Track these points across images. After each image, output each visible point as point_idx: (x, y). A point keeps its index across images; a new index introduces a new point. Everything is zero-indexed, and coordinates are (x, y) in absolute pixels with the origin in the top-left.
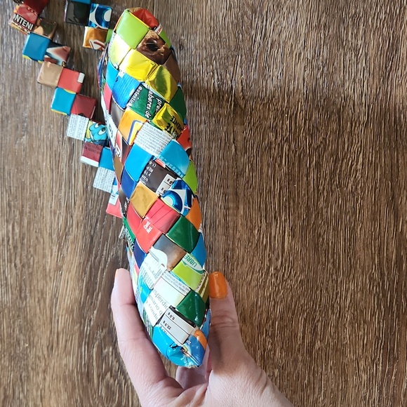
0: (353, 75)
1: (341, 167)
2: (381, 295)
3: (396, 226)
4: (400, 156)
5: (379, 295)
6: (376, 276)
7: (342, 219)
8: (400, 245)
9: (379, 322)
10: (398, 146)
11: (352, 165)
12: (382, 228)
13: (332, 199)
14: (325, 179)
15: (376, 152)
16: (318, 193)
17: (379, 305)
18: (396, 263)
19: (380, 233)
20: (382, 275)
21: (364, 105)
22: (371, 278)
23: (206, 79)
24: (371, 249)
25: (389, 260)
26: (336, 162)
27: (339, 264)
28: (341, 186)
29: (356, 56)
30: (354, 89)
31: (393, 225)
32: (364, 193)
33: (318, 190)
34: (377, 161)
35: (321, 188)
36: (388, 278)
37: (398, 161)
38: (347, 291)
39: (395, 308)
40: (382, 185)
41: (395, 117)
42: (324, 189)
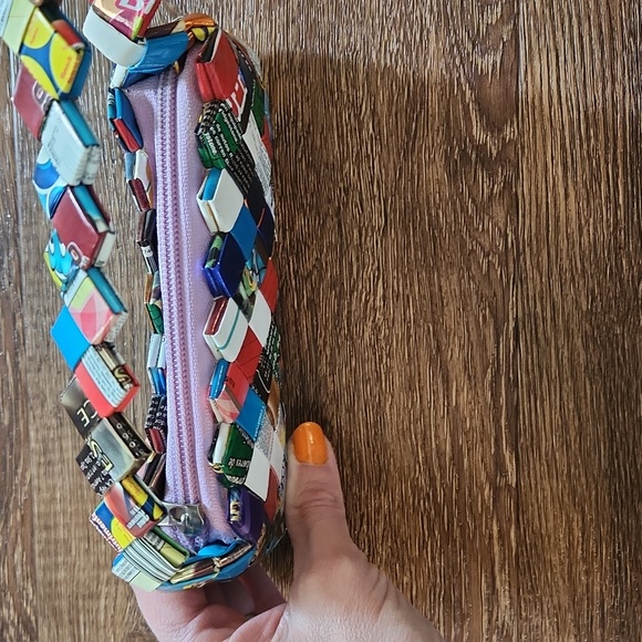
0: (355, 150)
1: (350, 304)
2: (433, 512)
3: (448, 396)
4: (442, 280)
5: (429, 513)
6: (422, 481)
7: (359, 391)
8: (456, 428)
9: (433, 559)
10: (439, 264)
11: (367, 301)
12: (425, 403)
13: (339, 360)
14: (326, 327)
15: (405, 276)
16: (316, 352)
17: (431, 530)
18: (452, 459)
19: (422, 411)
20: (432, 479)
21: (377, 199)
22: (415, 488)
23: (112, 171)
24: (411, 438)
25: (441, 454)
26: (340, 297)
27: (361, 467)
28: (352, 338)
29: (357, 116)
30: (359, 173)
31: (441, 396)
32: (391, 346)
33: (316, 348)
34: (407, 292)
35: (320, 342)
36: (442, 485)
37: (440, 290)
38: (377, 511)
39: (457, 532)
40: (418, 330)
41: (430, 215)
42: (325, 343)
